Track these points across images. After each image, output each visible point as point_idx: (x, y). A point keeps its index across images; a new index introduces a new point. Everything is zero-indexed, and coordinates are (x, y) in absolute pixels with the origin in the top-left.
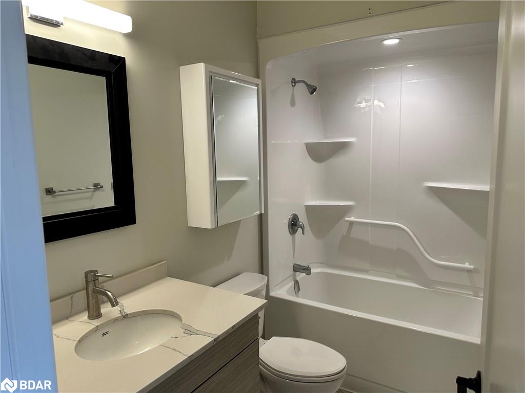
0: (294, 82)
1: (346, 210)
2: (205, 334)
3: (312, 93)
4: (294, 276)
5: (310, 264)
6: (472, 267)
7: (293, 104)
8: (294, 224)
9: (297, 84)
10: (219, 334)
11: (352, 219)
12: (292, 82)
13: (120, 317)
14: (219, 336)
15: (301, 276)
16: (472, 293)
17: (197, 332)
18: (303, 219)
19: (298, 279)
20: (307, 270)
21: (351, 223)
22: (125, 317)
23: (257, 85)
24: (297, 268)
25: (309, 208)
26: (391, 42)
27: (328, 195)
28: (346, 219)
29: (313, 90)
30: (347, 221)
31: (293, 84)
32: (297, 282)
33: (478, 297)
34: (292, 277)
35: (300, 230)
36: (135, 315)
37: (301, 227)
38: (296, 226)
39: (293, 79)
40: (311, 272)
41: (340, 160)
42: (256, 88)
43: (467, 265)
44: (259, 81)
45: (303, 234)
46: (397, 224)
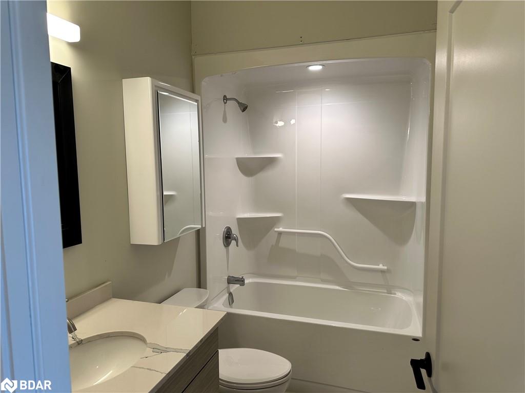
0: (225, 99)
1: (274, 221)
2: (176, 351)
3: (243, 111)
4: (228, 288)
5: (244, 274)
6: (386, 268)
7: (225, 120)
8: (228, 237)
9: (228, 101)
10: (190, 349)
11: (281, 229)
12: (224, 100)
13: (75, 343)
14: (190, 351)
15: (234, 288)
16: (386, 291)
17: (168, 350)
18: (235, 231)
19: (231, 291)
20: (241, 281)
21: (280, 233)
22: (80, 343)
23: (197, 101)
24: (231, 280)
25: (240, 221)
26: (316, 68)
27: (258, 207)
28: (276, 229)
29: (244, 108)
30: (276, 231)
31: (225, 101)
32: (230, 294)
33: (391, 294)
34: (226, 289)
35: (233, 242)
36: (91, 340)
37: (235, 240)
38: (230, 238)
39: (225, 96)
40: (245, 282)
41: (269, 175)
42: (196, 104)
43: (381, 267)
44: (198, 98)
45: (237, 246)
46: (320, 232)
